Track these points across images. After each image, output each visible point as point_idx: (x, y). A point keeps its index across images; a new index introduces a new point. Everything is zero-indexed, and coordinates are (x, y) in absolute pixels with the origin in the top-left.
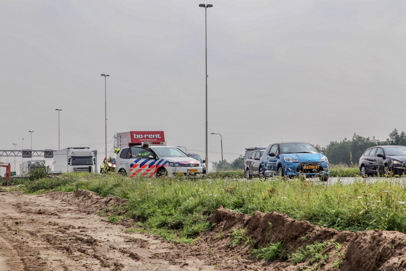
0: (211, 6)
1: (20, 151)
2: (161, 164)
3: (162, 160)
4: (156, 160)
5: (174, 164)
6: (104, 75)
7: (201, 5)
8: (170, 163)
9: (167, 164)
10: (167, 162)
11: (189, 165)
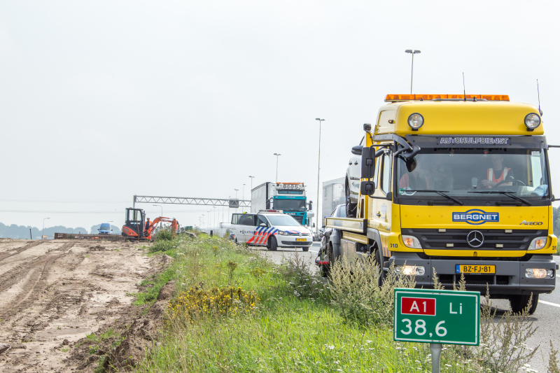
0: (419, 52)
1: (225, 200)
2: (272, 232)
3: (273, 228)
4: (268, 228)
5: (284, 233)
6: (319, 119)
7: (407, 51)
8: (279, 231)
9: (277, 232)
10: (277, 230)
11: (298, 234)
